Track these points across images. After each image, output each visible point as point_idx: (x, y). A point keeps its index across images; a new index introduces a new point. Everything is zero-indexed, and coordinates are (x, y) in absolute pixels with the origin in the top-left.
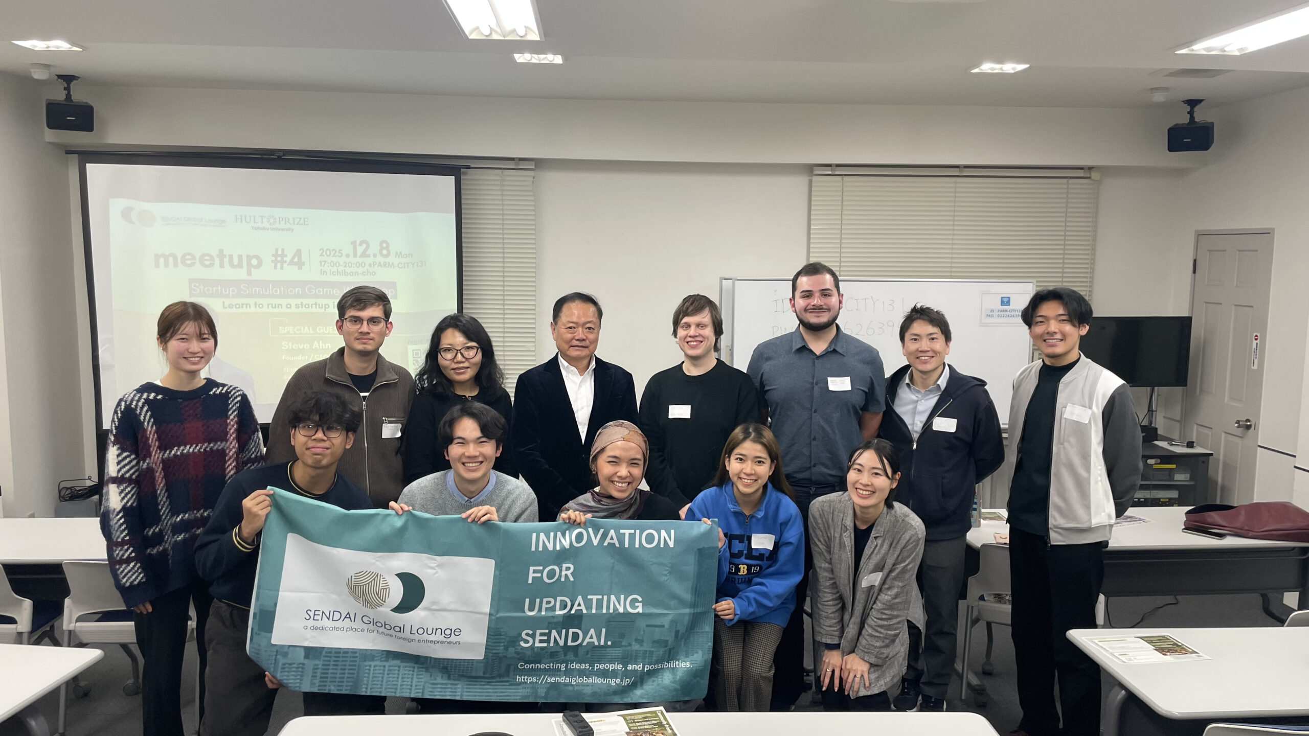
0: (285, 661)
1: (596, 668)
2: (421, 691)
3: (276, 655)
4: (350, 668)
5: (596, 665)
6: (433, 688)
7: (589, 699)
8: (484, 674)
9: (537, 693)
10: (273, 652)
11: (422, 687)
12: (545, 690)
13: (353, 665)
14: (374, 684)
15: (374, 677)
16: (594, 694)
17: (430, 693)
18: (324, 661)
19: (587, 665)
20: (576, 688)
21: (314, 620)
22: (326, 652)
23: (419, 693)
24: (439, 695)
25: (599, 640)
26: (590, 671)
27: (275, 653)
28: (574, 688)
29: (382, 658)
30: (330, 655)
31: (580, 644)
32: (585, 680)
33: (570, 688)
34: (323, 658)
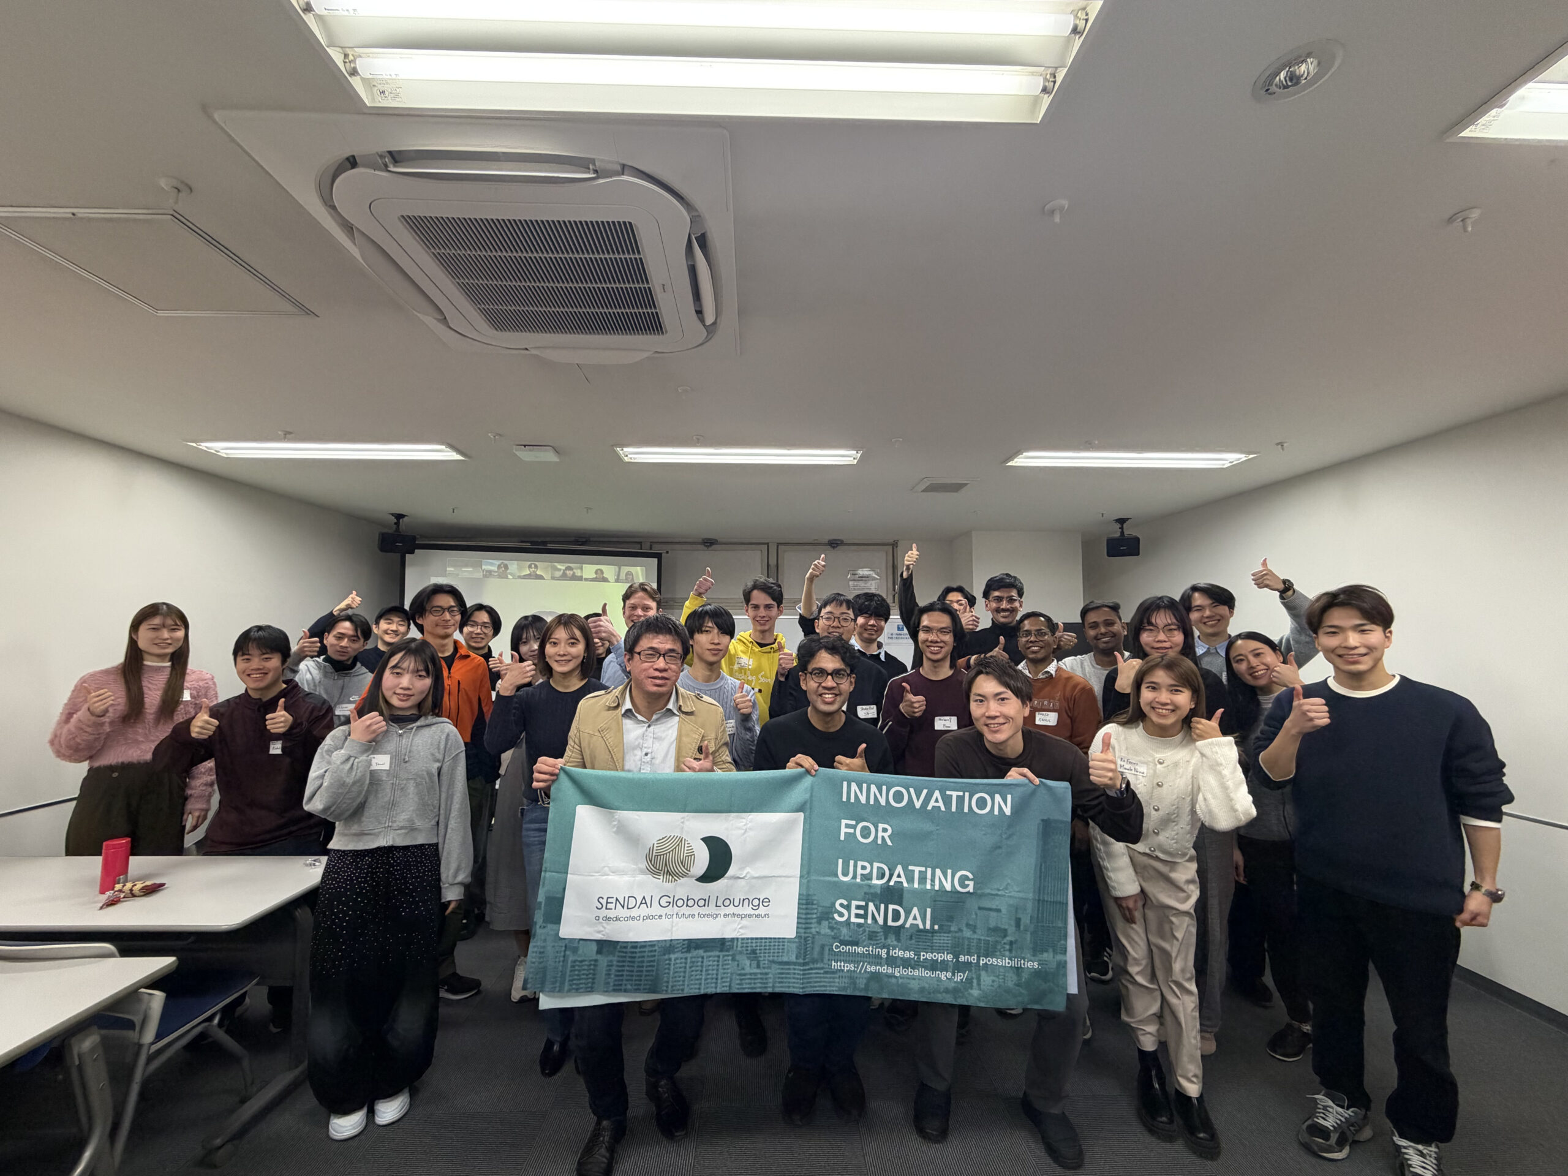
0: (576, 958)
1: (922, 957)
2: (727, 984)
3: (565, 951)
4: (648, 964)
5: (922, 954)
6: (741, 980)
7: (916, 995)
8: (797, 958)
9: (855, 983)
10: (562, 946)
11: (728, 980)
12: (865, 981)
13: (651, 961)
14: (675, 981)
15: (676, 972)
16: (922, 990)
17: (737, 986)
18: (619, 956)
19: (912, 953)
20: (900, 981)
21: (606, 909)
22: (621, 947)
23: (726, 986)
24: (749, 988)
25: (924, 922)
26: (915, 961)
27: (563, 948)
28: (898, 981)
29: (683, 948)
30: (624, 950)
31: (902, 926)
32: (910, 972)
33: (893, 980)
34: (617, 953)
